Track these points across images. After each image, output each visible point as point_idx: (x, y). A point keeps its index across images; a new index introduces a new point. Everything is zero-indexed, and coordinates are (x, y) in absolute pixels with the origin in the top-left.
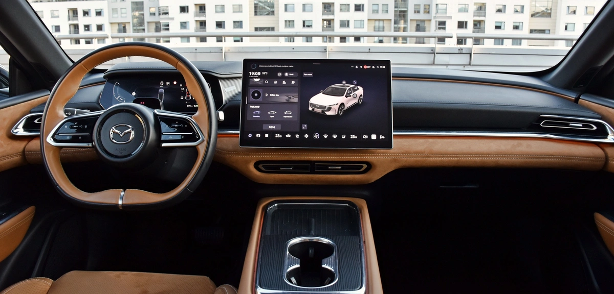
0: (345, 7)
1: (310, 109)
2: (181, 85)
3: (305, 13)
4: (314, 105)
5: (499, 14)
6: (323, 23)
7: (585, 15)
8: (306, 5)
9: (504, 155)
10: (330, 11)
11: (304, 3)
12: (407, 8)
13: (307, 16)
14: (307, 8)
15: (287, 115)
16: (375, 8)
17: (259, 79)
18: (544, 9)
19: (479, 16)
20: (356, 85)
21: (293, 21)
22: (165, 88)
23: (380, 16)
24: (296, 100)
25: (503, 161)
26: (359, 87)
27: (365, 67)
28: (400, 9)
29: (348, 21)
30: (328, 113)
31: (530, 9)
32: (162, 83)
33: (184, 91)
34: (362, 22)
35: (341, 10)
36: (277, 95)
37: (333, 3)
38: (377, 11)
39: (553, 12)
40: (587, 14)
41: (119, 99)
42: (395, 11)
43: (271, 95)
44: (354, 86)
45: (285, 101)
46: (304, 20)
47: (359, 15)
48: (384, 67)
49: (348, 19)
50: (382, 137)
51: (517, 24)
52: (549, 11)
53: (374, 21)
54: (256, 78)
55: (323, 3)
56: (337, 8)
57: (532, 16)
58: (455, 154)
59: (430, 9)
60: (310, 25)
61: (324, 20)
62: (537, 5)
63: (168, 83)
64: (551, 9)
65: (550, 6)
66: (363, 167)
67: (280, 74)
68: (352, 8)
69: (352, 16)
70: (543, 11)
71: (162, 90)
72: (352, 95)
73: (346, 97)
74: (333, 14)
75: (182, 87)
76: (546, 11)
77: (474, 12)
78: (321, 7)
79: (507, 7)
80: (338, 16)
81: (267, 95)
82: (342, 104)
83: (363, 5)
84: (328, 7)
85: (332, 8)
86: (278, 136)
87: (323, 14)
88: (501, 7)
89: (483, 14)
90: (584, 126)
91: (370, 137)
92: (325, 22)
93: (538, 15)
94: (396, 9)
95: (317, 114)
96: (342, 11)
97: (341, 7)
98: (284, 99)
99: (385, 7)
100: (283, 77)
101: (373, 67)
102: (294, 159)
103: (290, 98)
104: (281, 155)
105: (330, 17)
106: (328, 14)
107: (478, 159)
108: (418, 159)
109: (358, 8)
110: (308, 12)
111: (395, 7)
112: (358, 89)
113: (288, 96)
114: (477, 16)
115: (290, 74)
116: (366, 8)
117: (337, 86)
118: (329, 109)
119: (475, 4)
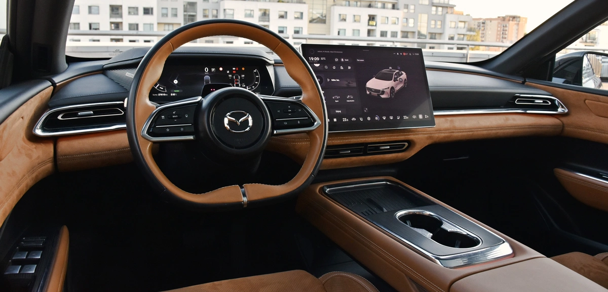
0: (133, 10)
1: (368, 93)
2: (228, 72)
3: (91, 16)
4: (370, 89)
5: (282, 20)
6: (111, 26)
7: (353, 22)
8: (92, 8)
9: (501, 128)
10: (118, 14)
11: (90, 5)
12: (196, 12)
13: (93, 19)
14: (93, 10)
15: (349, 99)
16: (165, 11)
17: (319, 65)
18: (319, 15)
19: (264, 21)
20: (400, 70)
21: (79, 24)
22: (210, 74)
23: (170, 19)
24: (354, 85)
25: (501, 132)
26: (403, 72)
27: (404, 54)
28: (189, 13)
29: (137, 25)
30: (383, 96)
31: (309, 16)
32: (206, 70)
33: (232, 78)
34: (152, 26)
35: (129, 13)
36: (337, 80)
37: (121, 6)
38: (165, 15)
39: (327, 18)
40: (355, 21)
41: (158, 87)
42: (185, 15)
43: (332, 80)
44: (398, 71)
45: (346, 86)
46: (90, 22)
47: (148, 19)
48: (418, 54)
49: (137, 23)
50: (426, 117)
51: (297, 29)
52: (324, 18)
53: (163, 26)
54: (316, 63)
55: (111, 6)
56: (125, 11)
57: (311, 22)
58: (470, 130)
59: (218, 13)
60: (97, 27)
61: (111, 23)
62: (314, 12)
63: (213, 70)
64: (325, 16)
65: (325, 12)
66: (404, 145)
67: (337, 60)
68: (141, 11)
69: (141, 19)
70: (319, 18)
71: (207, 77)
72: (398, 79)
73: (394, 81)
74: (121, 17)
75: (230, 74)
76: (321, 17)
77: (259, 18)
78: (108, 10)
79: (288, 13)
80: (127, 20)
81: (328, 80)
82: (392, 88)
83: (152, 9)
84: (115, 10)
85: (120, 11)
86: (345, 120)
87: (111, 17)
88: (283, 13)
89: (267, 20)
90: (544, 102)
91: (418, 117)
92: (113, 25)
93: (315, 21)
94: (186, 13)
95: (374, 97)
96: (131, 14)
97: (129, 10)
98: (344, 84)
99: (174, 10)
100: (340, 63)
101: (410, 54)
102: (352, 143)
103: (349, 83)
104: (341, 139)
105: (118, 20)
106: (116, 17)
107: (485, 132)
108: (446, 135)
109: (147, 11)
110: (94, 14)
111: (185, 11)
112: (402, 74)
113: (347, 81)
114: (262, 21)
115: (346, 60)
116: (155, 11)
117: (384, 71)
118: (383, 92)
119: (260, 10)
